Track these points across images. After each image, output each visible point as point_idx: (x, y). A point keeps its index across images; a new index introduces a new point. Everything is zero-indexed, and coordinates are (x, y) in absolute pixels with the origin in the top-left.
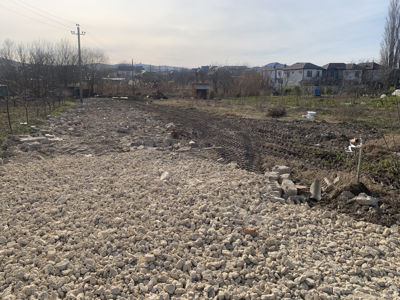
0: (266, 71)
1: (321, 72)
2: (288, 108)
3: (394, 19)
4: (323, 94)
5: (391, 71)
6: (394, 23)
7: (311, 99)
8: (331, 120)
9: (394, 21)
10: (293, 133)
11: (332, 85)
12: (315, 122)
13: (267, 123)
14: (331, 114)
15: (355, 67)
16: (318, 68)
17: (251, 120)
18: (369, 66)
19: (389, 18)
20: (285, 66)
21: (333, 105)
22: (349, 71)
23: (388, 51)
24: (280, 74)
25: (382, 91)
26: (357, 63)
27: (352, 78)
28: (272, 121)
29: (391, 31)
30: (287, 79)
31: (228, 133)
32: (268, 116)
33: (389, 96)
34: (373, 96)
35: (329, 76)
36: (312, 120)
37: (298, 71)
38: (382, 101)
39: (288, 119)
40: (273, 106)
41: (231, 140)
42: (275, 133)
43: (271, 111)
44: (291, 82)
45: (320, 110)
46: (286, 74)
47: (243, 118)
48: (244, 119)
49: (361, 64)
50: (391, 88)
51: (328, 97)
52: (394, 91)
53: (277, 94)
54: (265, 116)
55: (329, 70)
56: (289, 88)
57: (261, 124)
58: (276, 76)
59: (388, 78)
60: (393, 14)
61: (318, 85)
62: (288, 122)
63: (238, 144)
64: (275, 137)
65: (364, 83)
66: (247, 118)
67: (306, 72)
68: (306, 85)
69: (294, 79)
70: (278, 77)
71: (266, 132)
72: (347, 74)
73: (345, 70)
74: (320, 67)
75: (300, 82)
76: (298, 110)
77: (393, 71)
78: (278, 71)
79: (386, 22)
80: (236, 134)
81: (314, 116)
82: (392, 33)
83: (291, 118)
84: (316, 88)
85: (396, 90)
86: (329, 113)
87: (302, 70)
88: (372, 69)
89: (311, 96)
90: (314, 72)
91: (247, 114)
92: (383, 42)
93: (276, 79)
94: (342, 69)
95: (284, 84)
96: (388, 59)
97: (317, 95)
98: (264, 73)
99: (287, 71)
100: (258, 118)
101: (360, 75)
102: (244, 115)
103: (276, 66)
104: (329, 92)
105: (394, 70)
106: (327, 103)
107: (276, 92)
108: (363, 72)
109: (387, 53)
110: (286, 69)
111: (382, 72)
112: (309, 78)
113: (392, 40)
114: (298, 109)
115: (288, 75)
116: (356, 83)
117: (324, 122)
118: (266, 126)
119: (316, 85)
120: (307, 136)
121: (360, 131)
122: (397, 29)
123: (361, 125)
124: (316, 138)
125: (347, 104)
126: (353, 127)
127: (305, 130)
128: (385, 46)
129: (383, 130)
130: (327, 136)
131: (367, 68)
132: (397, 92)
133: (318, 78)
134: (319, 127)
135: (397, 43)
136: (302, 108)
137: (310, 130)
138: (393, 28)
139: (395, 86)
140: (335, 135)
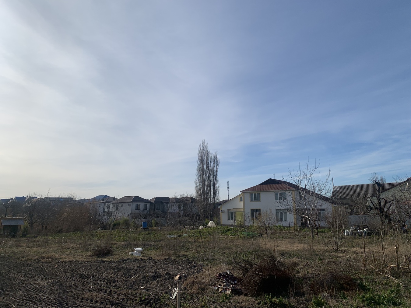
0: (93, 203)
1: (148, 205)
2: (115, 244)
3: (202, 163)
4: (151, 226)
5: (205, 204)
6: (203, 166)
7: (140, 232)
8: (157, 256)
10: (118, 276)
11: (159, 218)
12: (142, 260)
13: (91, 265)
14: (157, 249)
15: (177, 200)
16: (147, 201)
17: (71, 262)
18: (188, 200)
19: (199, 162)
20: (114, 198)
21: (160, 238)
22: (173, 204)
24: (108, 207)
25: (200, 223)
26: (179, 197)
27: (176, 211)
28: (96, 261)
29: (201, 172)
30: (115, 213)
31: (38, 284)
32: (92, 256)
33: (205, 227)
34: (193, 227)
35: (156, 209)
36: (139, 258)
37: (127, 204)
38: (200, 232)
39: (115, 258)
40: (98, 243)
41: (41, 294)
42: (99, 278)
43: (96, 250)
44: (120, 215)
45: (147, 245)
46: (115, 208)
47: (62, 260)
48: (63, 262)
49: (181, 198)
50: (206, 220)
51: (155, 230)
52: (209, 223)
53: (104, 228)
54: (89, 256)
55: (156, 203)
56: (117, 221)
57: (83, 267)
58: (104, 209)
59: (204, 211)
61: (147, 218)
62: (114, 262)
63: (49, 299)
64: (98, 283)
65: (185, 215)
66: (67, 260)
67: (134, 205)
68: (135, 218)
69: (123, 212)
70: (106, 210)
71: (88, 277)
72: (171, 206)
73: (169, 203)
74: (147, 200)
75: (129, 215)
76: (126, 247)
78: (106, 203)
79: (198, 165)
80: (49, 285)
81: (141, 252)
82: (203, 174)
83: (117, 256)
84: (144, 221)
85: (210, 222)
86: (155, 247)
87: (131, 204)
88: (191, 203)
89: (139, 229)
90: (142, 205)
91: (68, 255)
92: (197, 181)
93: (104, 212)
94: (167, 203)
95: (112, 218)
96: (201, 195)
97: (145, 229)
98: (91, 206)
99: (115, 204)
100: (81, 259)
101: (182, 208)
102: (64, 256)
103: (105, 199)
104: (157, 224)
105: (207, 203)
106: (155, 236)
107: (104, 226)
108: (184, 205)
109: (200, 189)
110: (114, 202)
111: (198, 206)
112: (137, 211)
113: (203, 179)
114: (126, 245)
115: (117, 209)
116: (179, 215)
117: (150, 259)
118: (89, 269)
119: (144, 218)
120: (132, 278)
121: (183, 266)
122: (206, 171)
123: (184, 259)
124: (142, 279)
125: (172, 236)
126: (177, 262)
127: (131, 271)
128: (198, 184)
129: (202, 263)
130: (153, 276)
131: (186, 202)
132: (211, 223)
133: (146, 211)
134: (145, 266)
135: (206, 183)
136: (130, 244)
137: (137, 270)
138: (203, 170)
139: (209, 217)
140: (160, 274)
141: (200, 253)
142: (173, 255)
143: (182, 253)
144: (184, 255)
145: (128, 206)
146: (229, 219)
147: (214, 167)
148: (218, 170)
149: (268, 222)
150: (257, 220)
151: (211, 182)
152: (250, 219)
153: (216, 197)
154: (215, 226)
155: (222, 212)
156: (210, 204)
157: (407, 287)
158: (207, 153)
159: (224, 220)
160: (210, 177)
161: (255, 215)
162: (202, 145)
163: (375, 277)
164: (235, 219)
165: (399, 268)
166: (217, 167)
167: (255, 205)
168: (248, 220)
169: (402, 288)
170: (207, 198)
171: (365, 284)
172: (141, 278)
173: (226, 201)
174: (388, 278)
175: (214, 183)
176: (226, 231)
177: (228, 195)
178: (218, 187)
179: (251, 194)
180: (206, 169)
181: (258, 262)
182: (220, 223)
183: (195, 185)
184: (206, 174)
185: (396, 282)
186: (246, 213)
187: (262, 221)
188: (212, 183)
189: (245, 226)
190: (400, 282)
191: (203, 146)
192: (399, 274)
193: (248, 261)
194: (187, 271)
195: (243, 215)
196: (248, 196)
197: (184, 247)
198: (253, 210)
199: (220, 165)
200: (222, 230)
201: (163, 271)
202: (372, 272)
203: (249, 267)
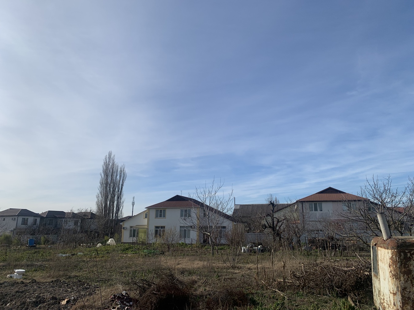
1: (38, 220)
3: (107, 176)
4: (40, 244)
5: (105, 221)
6: (107, 179)
7: (24, 250)
8: (43, 278)
9: (107, 178)
11: (50, 234)
12: (23, 283)
14: (44, 270)
15: (74, 216)
16: (37, 215)
18: (87, 216)
19: (103, 175)
21: (48, 258)
22: (68, 220)
23: (103, 203)
25: (98, 240)
26: (76, 212)
27: (71, 227)
29: (104, 185)
33: (104, 245)
34: (90, 245)
35: (47, 225)
36: (19, 281)
37: (11, 218)
38: (97, 250)
45: (32, 265)
49: (79, 213)
50: (106, 237)
51: (44, 248)
52: (108, 240)
55: (47, 218)
59: (104, 228)
60: (106, 172)
61: (34, 235)
65: (82, 232)
67: (20, 219)
68: (20, 234)
69: (4, 228)
72: (66, 222)
73: (63, 218)
75: (12, 231)
76: (4, 268)
77: (108, 221)
79: (101, 178)
81: (23, 274)
82: (106, 188)
84: (31, 238)
85: (110, 239)
86: (41, 268)
87: (16, 218)
88: (90, 219)
89: (24, 247)
90: (31, 220)
92: (99, 195)
94: (61, 218)
96: (103, 210)
97: (32, 247)
101: (79, 224)
104: (47, 241)
106: (42, 255)
108: (81, 221)
109: (102, 204)
111: (98, 222)
112: (24, 226)
113: (106, 193)
116: (75, 232)
117: (34, 281)
119: (32, 235)
120: (8, 305)
121: (73, 289)
122: (110, 185)
123: (75, 280)
124: (20, 306)
125: (64, 255)
126: (66, 285)
127: (7, 297)
128: (100, 198)
129: (96, 284)
130: (34, 302)
131: (85, 217)
132: (110, 241)
133: (35, 226)
134: (26, 290)
135: (109, 197)
136: (9, 265)
137: (14, 295)
138: (107, 184)
139: (109, 235)
140: (44, 298)
141: (95, 274)
142: (63, 276)
143: (73, 274)
144: (76, 276)
145: (12, 220)
146: (130, 236)
147: (120, 180)
148: (124, 184)
149: (171, 239)
150: (161, 237)
151: (115, 196)
152: (153, 236)
153: (119, 212)
154: (115, 244)
155: (124, 229)
156: (112, 221)
157: (290, 300)
158: (113, 164)
159: (126, 237)
160: (114, 191)
161: (159, 232)
162: (108, 156)
163: (264, 292)
164: (137, 236)
165: (284, 282)
166: (123, 181)
167: (160, 222)
168: (151, 238)
169: (286, 301)
170: (109, 213)
171: (256, 298)
172: (19, 304)
173: (129, 218)
174: (275, 292)
175: (118, 198)
176: (127, 249)
177: (133, 212)
178: (122, 202)
179: (157, 211)
180: (111, 182)
181: (157, 281)
182: (120, 241)
183: (96, 200)
184: (110, 188)
185: (282, 295)
186: (149, 230)
187: (165, 238)
188: (116, 198)
189: (148, 244)
190: (285, 295)
191: (109, 158)
192: (284, 288)
193: (146, 281)
194: (78, 294)
195: (146, 232)
196: (153, 213)
197: (76, 267)
198: (157, 227)
199: (126, 179)
200: (122, 248)
201: (48, 296)
202: (262, 287)
203: (147, 287)
